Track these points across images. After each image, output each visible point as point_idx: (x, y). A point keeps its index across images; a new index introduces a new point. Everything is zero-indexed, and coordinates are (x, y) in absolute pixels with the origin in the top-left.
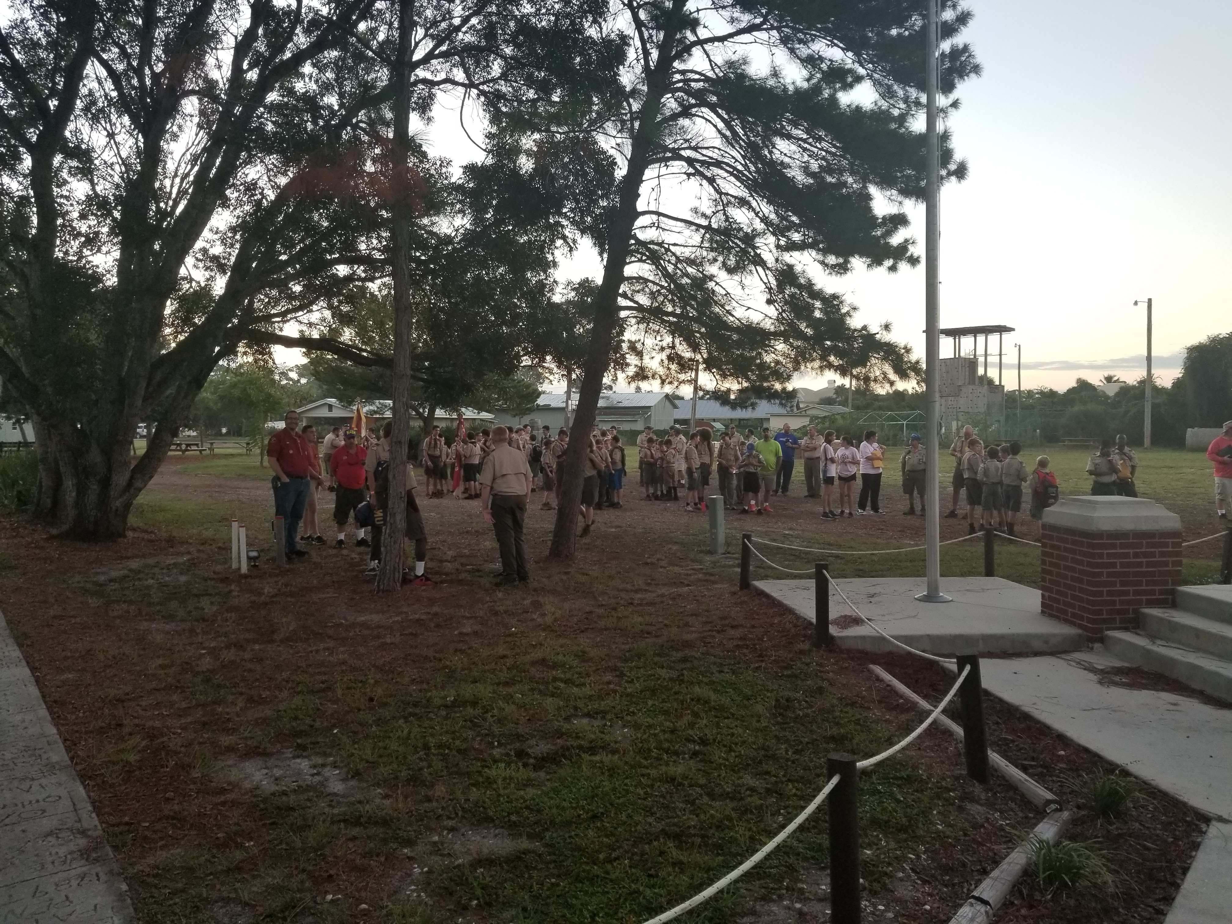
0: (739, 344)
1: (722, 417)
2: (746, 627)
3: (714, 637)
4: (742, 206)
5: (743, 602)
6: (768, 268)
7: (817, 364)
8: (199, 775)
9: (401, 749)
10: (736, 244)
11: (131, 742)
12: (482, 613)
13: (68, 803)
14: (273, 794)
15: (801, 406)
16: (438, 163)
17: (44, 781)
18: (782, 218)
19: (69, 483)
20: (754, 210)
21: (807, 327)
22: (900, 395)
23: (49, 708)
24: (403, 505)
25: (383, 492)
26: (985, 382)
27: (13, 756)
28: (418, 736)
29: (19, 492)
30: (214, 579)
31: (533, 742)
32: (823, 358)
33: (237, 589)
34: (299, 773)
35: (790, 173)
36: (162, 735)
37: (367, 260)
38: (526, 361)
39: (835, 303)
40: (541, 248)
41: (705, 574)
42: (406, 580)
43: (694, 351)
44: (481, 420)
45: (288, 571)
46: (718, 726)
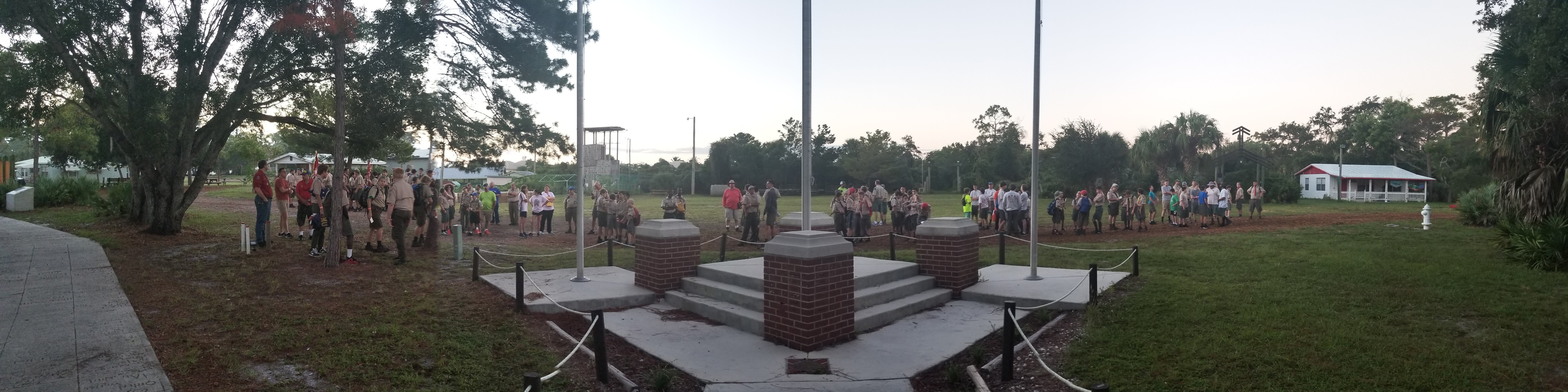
0: (471, 133)
1: (459, 178)
2: (476, 303)
3: (458, 310)
4: (472, 50)
5: (474, 289)
6: (488, 88)
7: (517, 145)
8: (232, 372)
9: (348, 362)
10: (468, 73)
11: (193, 351)
12: (388, 281)
13: (160, 386)
14: (275, 385)
15: (507, 171)
16: (359, 10)
17: (145, 372)
18: (496, 58)
19: (150, 201)
20: (478, 53)
21: (511, 123)
22: (564, 165)
23: (145, 330)
24: (340, 215)
25: (328, 206)
26: (609, 158)
27: (128, 357)
28: (358, 354)
29: (122, 207)
30: (231, 257)
31: (422, 360)
32: (520, 142)
33: (245, 263)
34: (289, 373)
35: (500, 31)
36: (210, 348)
37: (316, 71)
38: (409, 129)
39: (527, 109)
40: (420, 60)
41: (452, 272)
42: (341, 261)
43: (444, 138)
44: (378, 165)
45: (273, 253)
46: (462, 364)
